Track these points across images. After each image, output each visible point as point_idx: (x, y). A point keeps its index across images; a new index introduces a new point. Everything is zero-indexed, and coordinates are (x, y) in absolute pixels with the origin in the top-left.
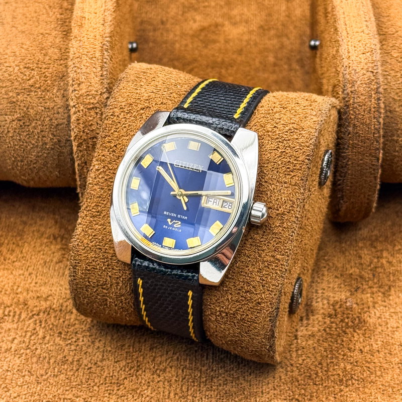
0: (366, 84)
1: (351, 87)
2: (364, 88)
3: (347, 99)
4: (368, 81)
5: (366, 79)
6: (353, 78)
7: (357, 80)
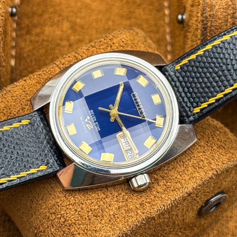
0: (224, 9)
1: (210, 11)
2: (221, 12)
3: (205, 22)
4: (226, 6)
5: (224, 4)
6: (212, 2)
7: (216, 5)
